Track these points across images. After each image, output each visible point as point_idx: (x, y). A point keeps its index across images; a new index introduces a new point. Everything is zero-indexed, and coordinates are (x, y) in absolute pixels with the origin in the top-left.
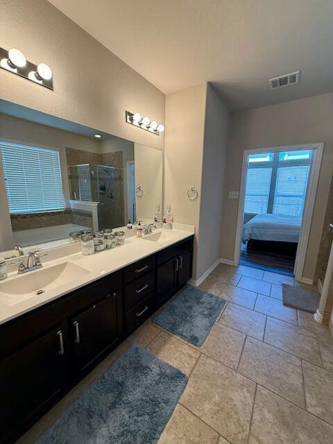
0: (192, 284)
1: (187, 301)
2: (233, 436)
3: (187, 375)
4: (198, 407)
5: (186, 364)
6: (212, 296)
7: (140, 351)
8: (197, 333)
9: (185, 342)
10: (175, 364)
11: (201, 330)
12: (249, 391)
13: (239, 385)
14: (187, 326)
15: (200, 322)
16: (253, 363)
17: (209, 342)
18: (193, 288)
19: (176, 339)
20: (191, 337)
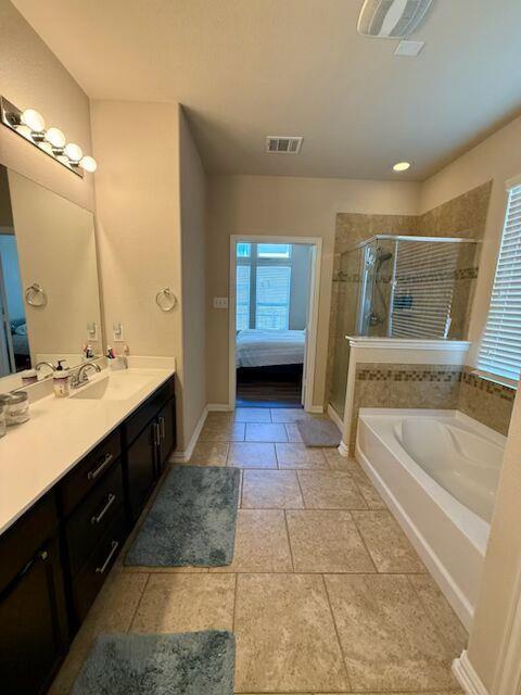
0: (178, 461)
1: (180, 494)
2: (328, 676)
3: (230, 629)
4: (267, 674)
5: (220, 610)
6: (217, 469)
7: (119, 647)
8: (218, 543)
9: (205, 570)
10: (200, 625)
11: (222, 534)
12: (318, 592)
13: (305, 592)
14: (198, 539)
15: (214, 520)
16: (308, 547)
17: (240, 550)
18: (182, 467)
19: (185, 575)
20: (212, 555)
